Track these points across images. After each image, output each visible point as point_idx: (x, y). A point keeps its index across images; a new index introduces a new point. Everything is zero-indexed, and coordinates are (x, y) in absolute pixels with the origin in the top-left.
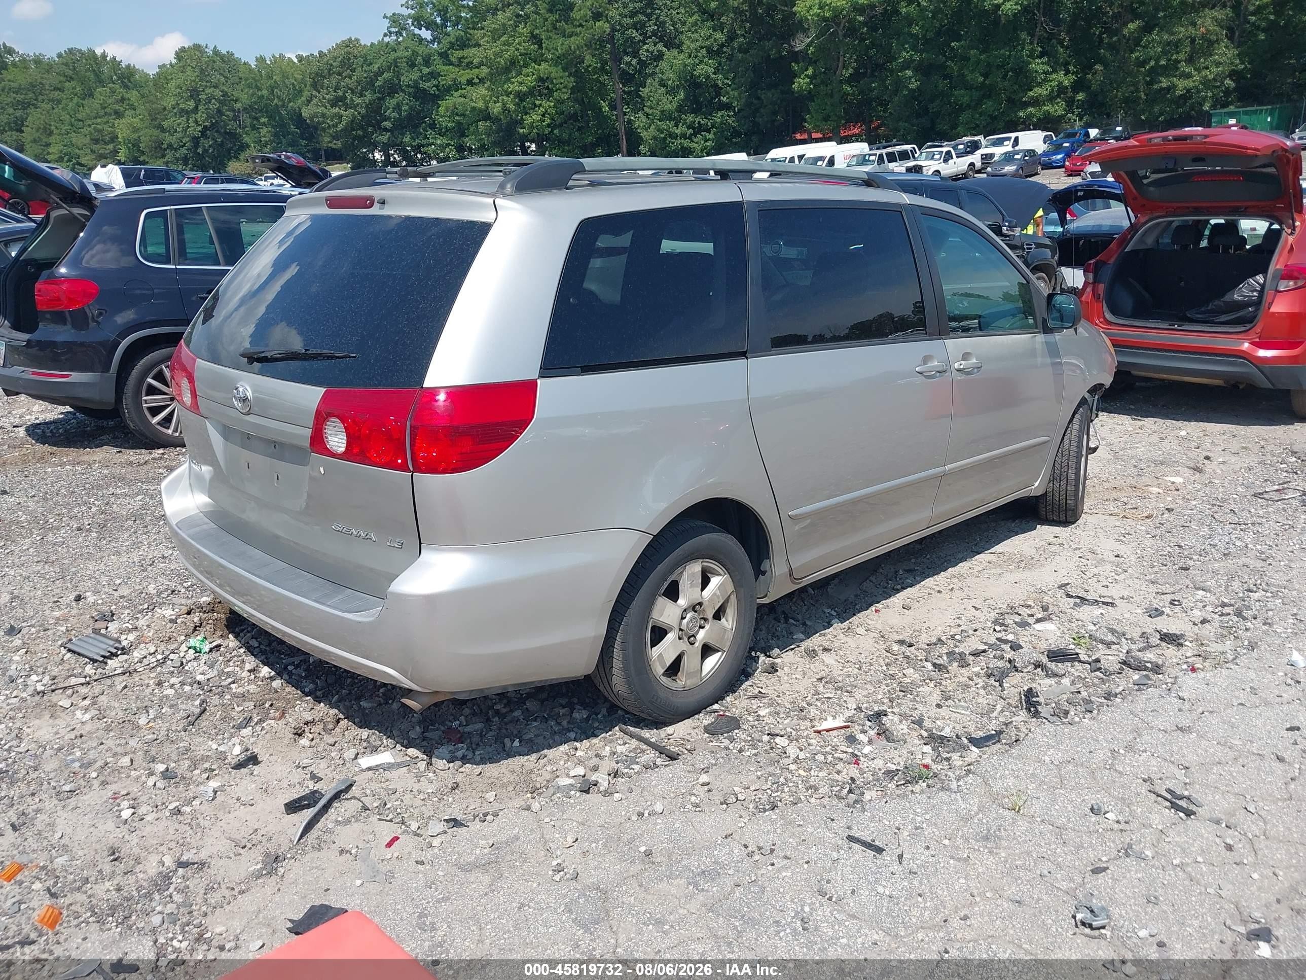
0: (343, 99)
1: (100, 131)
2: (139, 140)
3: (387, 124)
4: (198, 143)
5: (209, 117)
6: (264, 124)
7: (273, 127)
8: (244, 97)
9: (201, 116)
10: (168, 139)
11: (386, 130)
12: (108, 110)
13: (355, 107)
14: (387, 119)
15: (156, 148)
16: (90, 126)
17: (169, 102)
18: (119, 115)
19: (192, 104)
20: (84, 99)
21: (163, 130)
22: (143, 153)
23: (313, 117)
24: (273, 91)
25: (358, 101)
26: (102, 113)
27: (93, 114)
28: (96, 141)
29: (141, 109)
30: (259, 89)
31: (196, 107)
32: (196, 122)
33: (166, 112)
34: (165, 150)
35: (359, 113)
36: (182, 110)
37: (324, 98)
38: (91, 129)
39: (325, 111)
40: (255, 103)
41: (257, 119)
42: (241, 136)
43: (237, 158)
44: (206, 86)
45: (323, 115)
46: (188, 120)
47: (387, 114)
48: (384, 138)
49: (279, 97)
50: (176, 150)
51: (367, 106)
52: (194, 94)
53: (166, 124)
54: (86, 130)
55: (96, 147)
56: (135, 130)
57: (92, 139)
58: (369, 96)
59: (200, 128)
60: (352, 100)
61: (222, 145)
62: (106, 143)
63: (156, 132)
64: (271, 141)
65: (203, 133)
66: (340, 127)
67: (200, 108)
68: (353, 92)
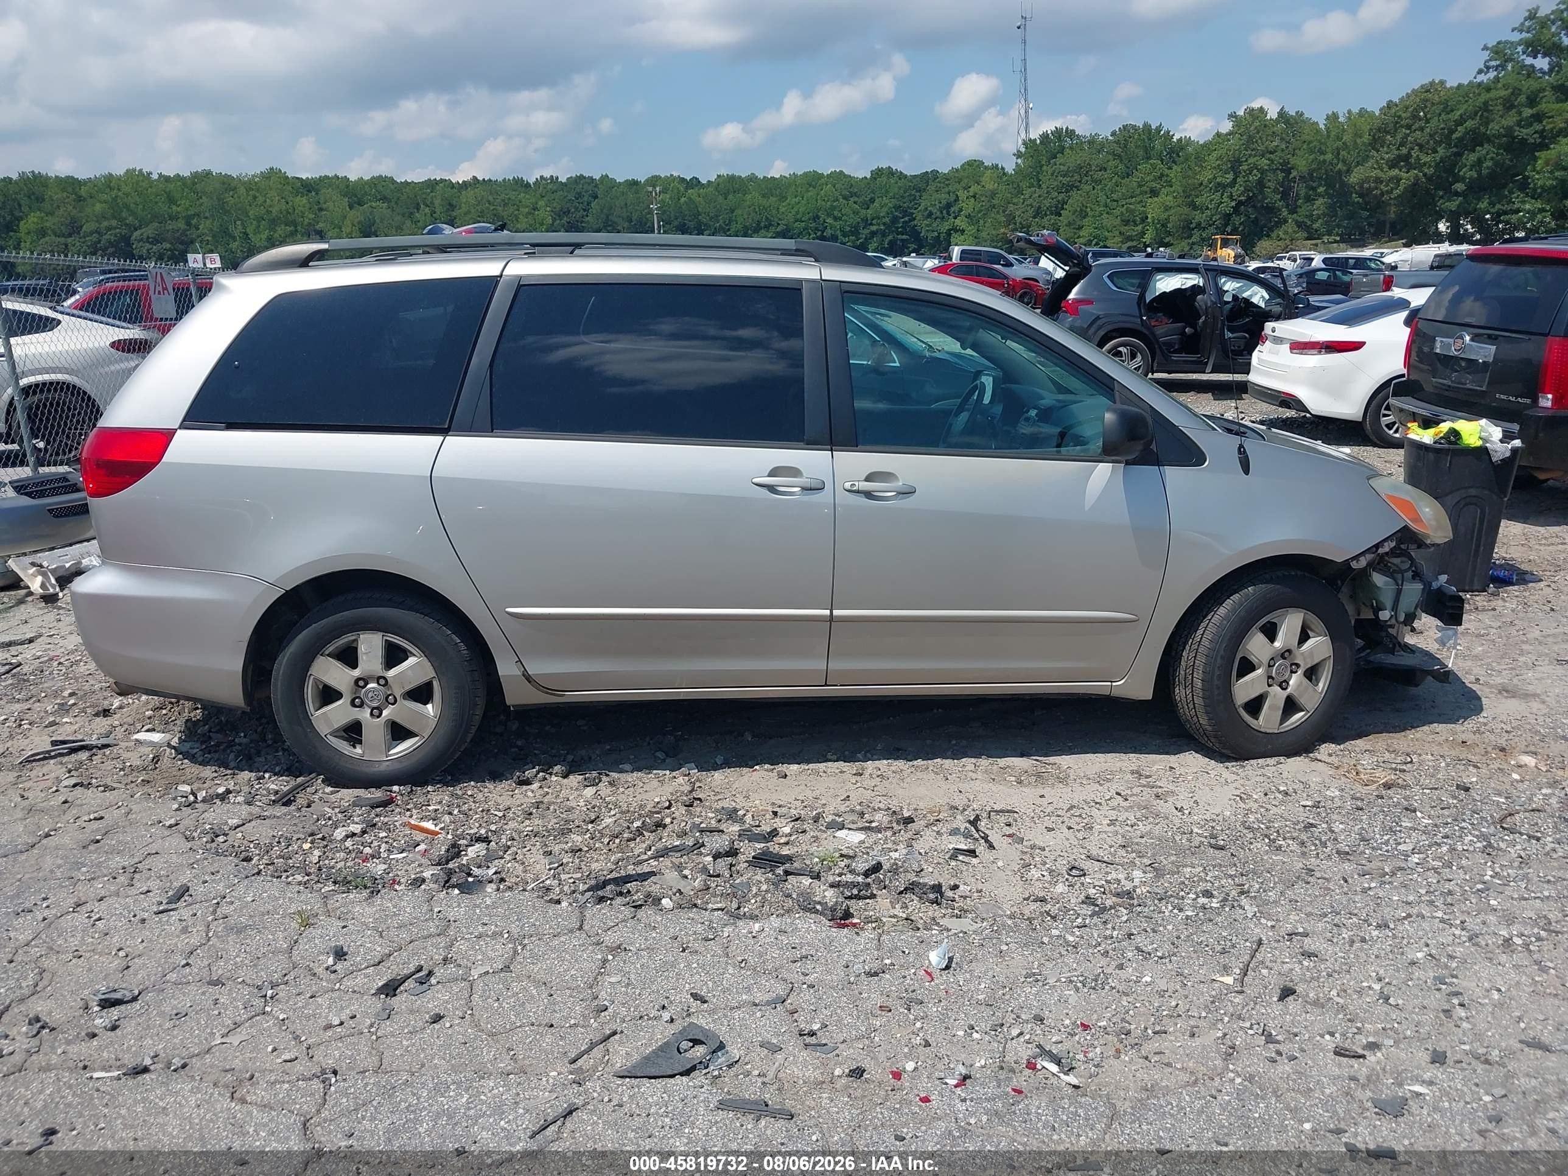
0: (1406, 158)
1: (1132, 212)
2: (1167, 220)
3: (1459, 187)
4: (1229, 219)
5: (1247, 190)
6: (1320, 195)
7: (1330, 197)
8: (1301, 163)
9: (1237, 190)
10: (1199, 217)
11: (1457, 194)
12: (1145, 188)
13: (1420, 166)
14: (1462, 180)
15: (1184, 228)
16: (1123, 206)
17: (1206, 176)
18: (1154, 193)
19: (1230, 176)
20: (1123, 178)
21: (1195, 207)
22: (1169, 234)
23: (1364, 182)
24: (1338, 154)
25: (1425, 159)
26: (1138, 191)
27: (1129, 194)
28: (1126, 222)
29: (1177, 187)
30: (1323, 153)
31: (1235, 180)
32: (1231, 197)
33: (1202, 187)
34: (1193, 229)
35: (1425, 175)
36: (1218, 184)
37: (1382, 159)
38: (1123, 210)
39: (1381, 174)
40: (1314, 170)
41: (1314, 189)
42: (1280, 210)
43: (1268, 236)
44: (1250, 155)
45: (1378, 180)
46: (1222, 195)
47: (1461, 173)
48: (1453, 205)
49: (1344, 161)
50: (1204, 229)
51: (1437, 165)
52: (1235, 165)
53: (1198, 201)
54: (1117, 212)
55: (1124, 229)
56: (1167, 209)
57: (1123, 221)
58: (1441, 151)
59: (1233, 204)
60: (1418, 158)
61: (1255, 221)
62: (1136, 225)
63: (1186, 210)
64: (1324, 215)
65: (1236, 209)
66: (1396, 192)
67: (1238, 180)
68: (1421, 146)
